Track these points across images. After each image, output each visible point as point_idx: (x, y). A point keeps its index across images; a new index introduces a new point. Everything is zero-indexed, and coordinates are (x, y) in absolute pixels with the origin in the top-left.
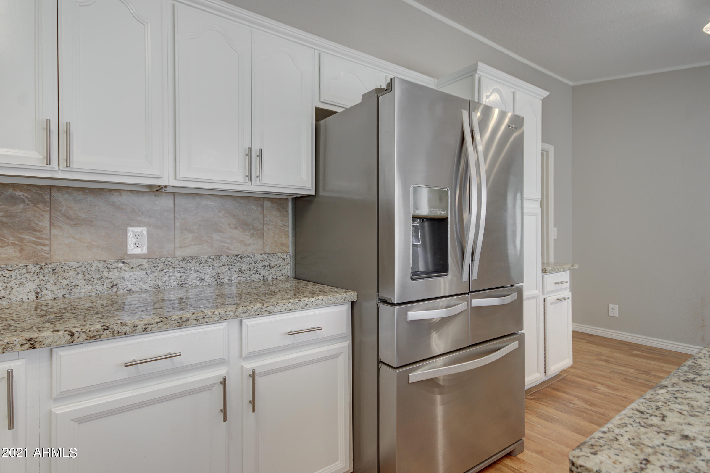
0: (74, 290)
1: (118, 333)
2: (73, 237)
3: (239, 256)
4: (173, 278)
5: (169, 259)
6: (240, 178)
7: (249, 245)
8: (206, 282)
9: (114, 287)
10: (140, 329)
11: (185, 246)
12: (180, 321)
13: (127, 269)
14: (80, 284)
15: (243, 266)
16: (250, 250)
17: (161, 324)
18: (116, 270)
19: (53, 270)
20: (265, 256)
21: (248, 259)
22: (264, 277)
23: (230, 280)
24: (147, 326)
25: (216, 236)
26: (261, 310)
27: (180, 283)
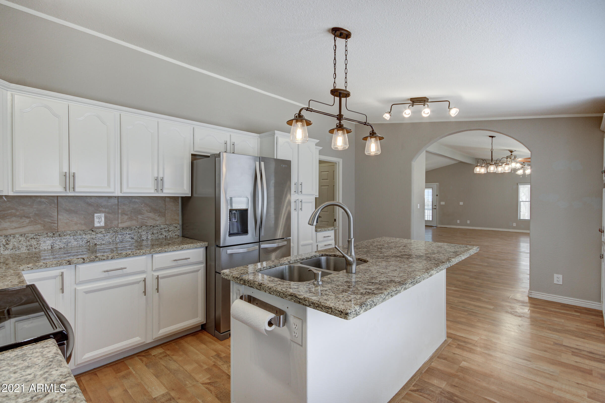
0: (69, 244)
1: (101, 259)
2: (68, 219)
3: (152, 226)
4: (117, 237)
5: (115, 229)
6: (153, 191)
7: (157, 220)
8: (135, 239)
9: (88, 243)
10: (110, 258)
11: (123, 222)
12: (126, 255)
13: (94, 234)
14: (72, 241)
15: (154, 231)
16: (158, 223)
17: (118, 256)
18: (89, 235)
19: (59, 235)
20: (166, 226)
21: (157, 227)
22: (165, 236)
23: (147, 238)
24: (113, 257)
25: (140, 217)
26: (161, 250)
27: (121, 240)
